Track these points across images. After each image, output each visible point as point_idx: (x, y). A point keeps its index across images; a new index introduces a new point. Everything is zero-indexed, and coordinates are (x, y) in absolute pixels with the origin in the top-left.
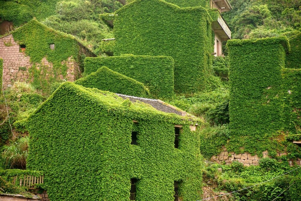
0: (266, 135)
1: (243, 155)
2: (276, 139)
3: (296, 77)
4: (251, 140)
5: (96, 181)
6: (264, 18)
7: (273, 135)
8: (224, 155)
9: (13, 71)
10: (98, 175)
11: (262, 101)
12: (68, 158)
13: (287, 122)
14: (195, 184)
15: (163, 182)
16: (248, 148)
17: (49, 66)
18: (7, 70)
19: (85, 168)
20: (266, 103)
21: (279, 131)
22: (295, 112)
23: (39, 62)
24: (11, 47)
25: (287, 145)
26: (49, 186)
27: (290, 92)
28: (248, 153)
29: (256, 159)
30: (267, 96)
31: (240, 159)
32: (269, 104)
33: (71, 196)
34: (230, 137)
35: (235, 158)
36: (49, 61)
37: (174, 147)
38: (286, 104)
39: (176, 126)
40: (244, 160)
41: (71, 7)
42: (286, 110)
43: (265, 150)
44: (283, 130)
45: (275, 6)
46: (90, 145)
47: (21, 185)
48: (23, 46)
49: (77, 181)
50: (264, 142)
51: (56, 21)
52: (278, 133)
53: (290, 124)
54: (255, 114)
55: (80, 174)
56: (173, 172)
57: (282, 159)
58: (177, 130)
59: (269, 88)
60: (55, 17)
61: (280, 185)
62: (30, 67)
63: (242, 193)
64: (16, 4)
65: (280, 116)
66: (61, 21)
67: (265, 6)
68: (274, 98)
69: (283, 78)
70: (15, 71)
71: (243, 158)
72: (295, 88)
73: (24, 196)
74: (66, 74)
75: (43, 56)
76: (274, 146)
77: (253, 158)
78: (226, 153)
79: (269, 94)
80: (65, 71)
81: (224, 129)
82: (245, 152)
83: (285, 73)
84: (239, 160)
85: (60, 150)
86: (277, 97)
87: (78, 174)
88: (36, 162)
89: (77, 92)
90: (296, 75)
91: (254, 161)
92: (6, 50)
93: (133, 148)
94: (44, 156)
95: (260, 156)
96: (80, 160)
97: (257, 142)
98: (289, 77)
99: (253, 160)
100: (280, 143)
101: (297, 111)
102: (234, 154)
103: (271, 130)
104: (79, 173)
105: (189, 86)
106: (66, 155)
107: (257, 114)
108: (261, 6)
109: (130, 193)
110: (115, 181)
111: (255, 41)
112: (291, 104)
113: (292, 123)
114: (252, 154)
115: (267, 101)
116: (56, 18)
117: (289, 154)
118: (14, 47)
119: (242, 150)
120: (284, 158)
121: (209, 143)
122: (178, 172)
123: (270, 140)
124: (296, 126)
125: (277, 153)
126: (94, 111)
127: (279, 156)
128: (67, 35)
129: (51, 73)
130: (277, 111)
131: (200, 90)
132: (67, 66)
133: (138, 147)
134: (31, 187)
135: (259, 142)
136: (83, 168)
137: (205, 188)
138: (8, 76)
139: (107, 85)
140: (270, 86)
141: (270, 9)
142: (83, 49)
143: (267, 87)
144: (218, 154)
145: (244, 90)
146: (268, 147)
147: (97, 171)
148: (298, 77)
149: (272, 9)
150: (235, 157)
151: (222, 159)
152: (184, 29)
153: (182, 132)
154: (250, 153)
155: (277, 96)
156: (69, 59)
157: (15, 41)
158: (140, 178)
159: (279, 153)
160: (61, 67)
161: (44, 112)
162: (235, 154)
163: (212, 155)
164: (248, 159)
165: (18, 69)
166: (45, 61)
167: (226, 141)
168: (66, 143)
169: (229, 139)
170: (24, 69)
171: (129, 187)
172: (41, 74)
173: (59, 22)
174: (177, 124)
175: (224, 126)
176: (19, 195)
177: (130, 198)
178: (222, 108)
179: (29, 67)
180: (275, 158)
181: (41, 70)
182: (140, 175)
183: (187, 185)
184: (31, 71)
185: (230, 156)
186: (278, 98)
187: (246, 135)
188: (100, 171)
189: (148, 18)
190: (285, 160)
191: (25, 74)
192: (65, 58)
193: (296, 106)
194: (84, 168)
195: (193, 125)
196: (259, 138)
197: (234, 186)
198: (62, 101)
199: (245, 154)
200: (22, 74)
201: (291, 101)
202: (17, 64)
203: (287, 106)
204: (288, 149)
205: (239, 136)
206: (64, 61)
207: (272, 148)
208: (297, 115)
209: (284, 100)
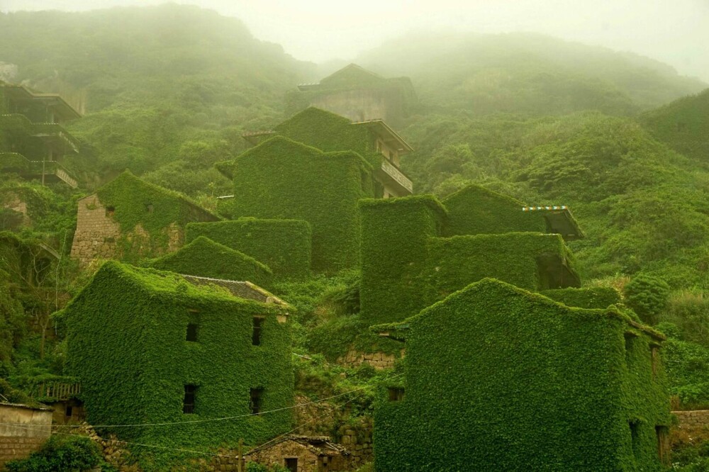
3: (444, 248)
5: (136, 389)
6: (464, 162)
8: (352, 355)
9: (96, 243)
10: (138, 381)
11: (401, 281)
15: (234, 390)
16: (382, 345)
17: (145, 235)
18: (89, 243)
20: (407, 284)
23: (131, 230)
24: (95, 211)
26: (87, 397)
27: (437, 269)
28: (382, 352)
29: (392, 359)
30: (408, 275)
31: (372, 360)
32: (411, 285)
33: (110, 409)
34: (359, 331)
35: (365, 359)
36: (146, 228)
37: (251, 344)
38: (432, 284)
39: (255, 316)
40: (377, 361)
41: (199, 149)
45: (482, 146)
47: (48, 394)
48: (111, 209)
49: (116, 389)
51: (176, 169)
54: (392, 300)
55: (120, 380)
56: (249, 376)
58: (257, 322)
59: (411, 264)
60: (175, 164)
62: (120, 237)
63: (365, 405)
64: (130, 146)
66: (183, 170)
67: (467, 145)
68: (417, 277)
69: (429, 250)
70: (99, 243)
71: (375, 358)
72: (443, 264)
73: (28, 406)
74: (168, 246)
75: (137, 223)
77: (388, 359)
78: (355, 352)
79: (411, 272)
80: (165, 241)
81: (353, 319)
82: (378, 350)
83: (431, 243)
84: (370, 361)
85: (99, 349)
86: (421, 276)
88: (73, 366)
90: (445, 246)
92: (88, 214)
93: (188, 345)
94: (81, 358)
95: (398, 356)
98: (436, 249)
99: (388, 362)
102: (363, 353)
105: (334, 261)
107: (395, 298)
108: (461, 146)
109: (182, 404)
110: (161, 388)
112: (439, 285)
114: (388, 354)
115: (408, 281)
116: (176, 166)
118: (100, 211)
119: (374, 348)
121: (335, 339)
122: (256, 376)
128: (170, 192)
129: (147, 245)
130: (420, 295)
131: (348, 267)
132: (169, 235)
133: (196, 345)
134: (62, 397)
136: (123, 372)
137: (299, 398)
138: (90, 250)
139: (204, 261)
140: (412, 261)
141: (473, 150)
142: (195, 211)
143: (409, 262)
144: (345, 354)
147: (138, 375)
148: (447, 249)
149: (476, 150)
151: (349, 361)
152: (327, 182)
153: (265, 325)
154: (385, 352)
155: (421, 274)
156: (172, 225)
157: (101, 202)
158: (199, 384)
160: (161, 237)
161: (84, 300)
162: (365, 354)
163: (338, 355)
164: (381, 360)
165: (103, 240)
166: (139, 229)
167: (355, 335)
169: (358, 333)
170: (111, 240)
171: (182, 396)
172: (134, 246)
173: (180, 171)
174: (257, 314)
175: (354, 316)
176: (21, 405)
177: (183, 410)
178: (352, 292)
179: (117, 237)
181: (134, 241)
182: (198, 381)
183: (271, 393)
184: (121, 243)
185: (360, 357)
188: (141, 375)
189: (279, 167)
191: (112, 247)
192: (167, 225)
193: (445, 288)
195: (281, 315)
197: (354, 396)
200: (108, 247)
201: (438, 281)
202: (103, 234)
203: (433, 287)
206: (165, 228)
209: (429, 279)
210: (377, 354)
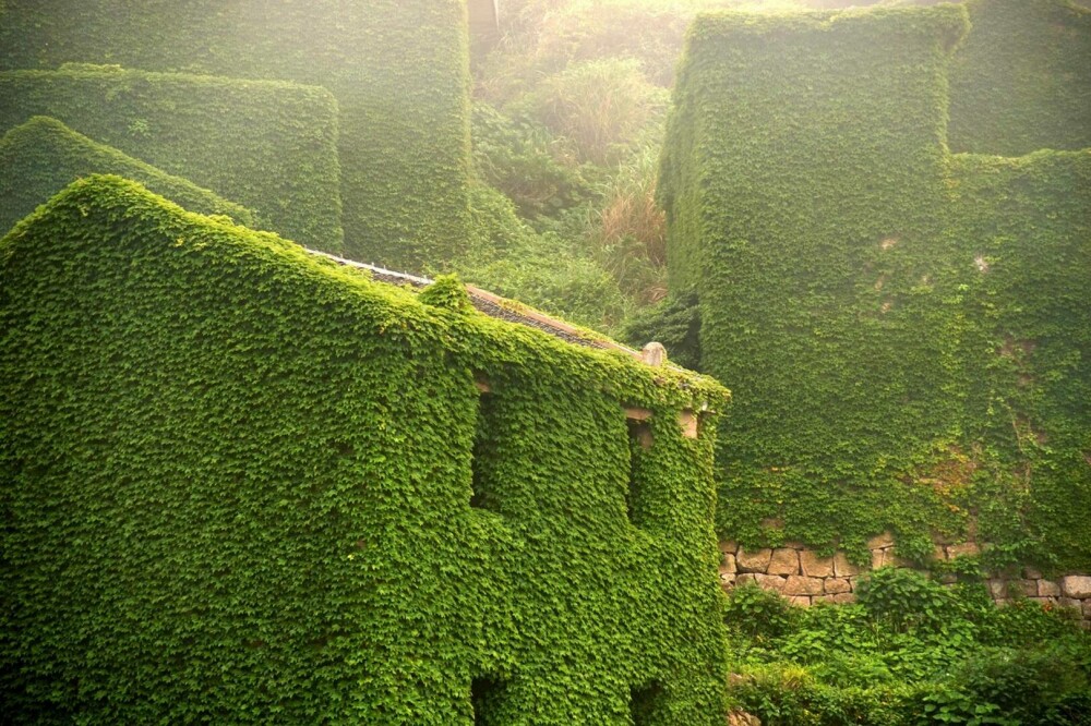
0: (883, 459)
1: (782, 553)
2: (926, 481)
3: (1008, 193)
4: (813, 486)
5: (314, 697)
7: (913, 462)
10: (328, 663)
11: (858, 301)
12: (123, 578)
13: (975, 404)
14: (706, 699)
15: (594, 693)
16: (803, 521)
19: (246, 627)
20: (878, 311)
21: (941, 445)
22: (1006, 355)
25: (978, 505)
27: (982, 263)
28: (802, 544)
29: (839, 572)
30: (880, 284)
31: (766, 573)
32: (891, 317)
35: (740, 571)
38: (968, 316)
39: (629, 414)
40: (785, 576)
42: (971, 347)
43: (882, 533)
44: (958, 438)
46: (269, 510)
49: (190, 697)
50: (875, 494)
52: (937, 452)
53: (991, 411)
54: (830, 365)
57: (959, 573)
59: (885, 245)
61: (1001, 694)
65: (943, 375)
68: (913, 288)
69: (954, 196)
71: (778, 567)
72: (1006, 246)
76: (921, 514)
77: (826, 570)
79: (890, 272)
82: (788, 539)
83: (960, 174)
84: (760, 577)
85: (72, 534)
86: (925, 285)
87: (197, 663)
89: (175, 230)
90: (1011, 184)
91: (828, 585)
93: (480, 522)
95: (858, 560)
96: (210, 586)
97: (840, 494)
98: (978, 193)
99: (824, 579)
100: (947, 498)
101: (1015, 353)
102: (734, 550)
103: (904, 437)
104: (201, 658)
106: (108, 562)
107: (837, 361)
111: (825, 24)
112: (991, 317)
113: (996, 404)
114: (822, 552)
115: (881, 304)
117: (990, 547)
119: (774, 531)
120: (971, 567)
122: (645, 641)
123: (901, 483)
124: (1014, 423)
125: (938, 544)
126: (293, 332)
127: (942, 557)
130: (929, 352)
133: (496, 519)
135: (853, 494)
136: (227, 628)
140: (892, 235)
143: (881, 237)
145: (777, 252)
146: (897, 520)
148: (1019, 195)
150: (744, 565)
153: (650, 443)
154: (812, 547)
155: (925, 279)
159: (943, 545)
162: (740, 553)
164: (800, 573)
168: (111, 498)
174: (635, 406)
178: (670, 335)
180: (928, 566)
182: (509, 661)
183: (678, 705)
186: (930, 289)
187: (793, 462)
190: (972, 578)
193: (1012, 328)
194: (233, 630)
195: (690, 410)
196: (851, 477)
197: (776, 700)
198: (75, 277)
199: (788, 551)
201: (991, 305)
203: (972, 326)
204: (985, 525)
205: (758, 466)
207: (914, 523)
208: (1015, 368)
209: (959, 298)
210: (783, 553)
